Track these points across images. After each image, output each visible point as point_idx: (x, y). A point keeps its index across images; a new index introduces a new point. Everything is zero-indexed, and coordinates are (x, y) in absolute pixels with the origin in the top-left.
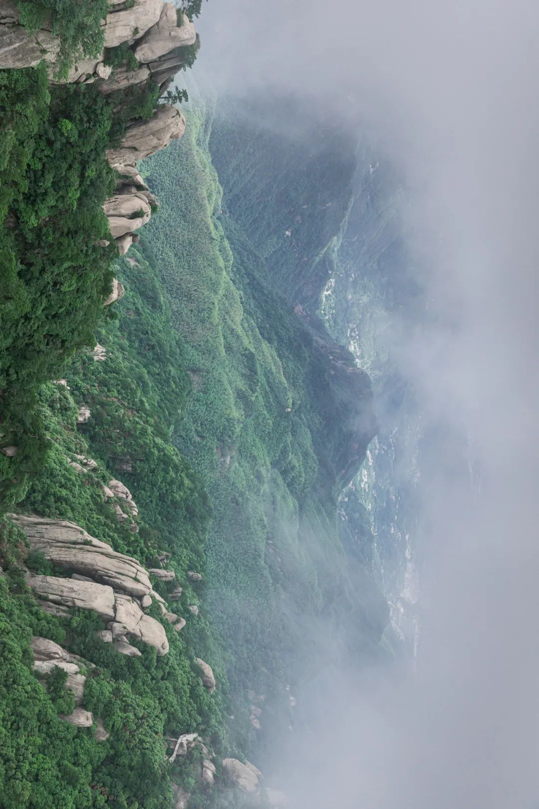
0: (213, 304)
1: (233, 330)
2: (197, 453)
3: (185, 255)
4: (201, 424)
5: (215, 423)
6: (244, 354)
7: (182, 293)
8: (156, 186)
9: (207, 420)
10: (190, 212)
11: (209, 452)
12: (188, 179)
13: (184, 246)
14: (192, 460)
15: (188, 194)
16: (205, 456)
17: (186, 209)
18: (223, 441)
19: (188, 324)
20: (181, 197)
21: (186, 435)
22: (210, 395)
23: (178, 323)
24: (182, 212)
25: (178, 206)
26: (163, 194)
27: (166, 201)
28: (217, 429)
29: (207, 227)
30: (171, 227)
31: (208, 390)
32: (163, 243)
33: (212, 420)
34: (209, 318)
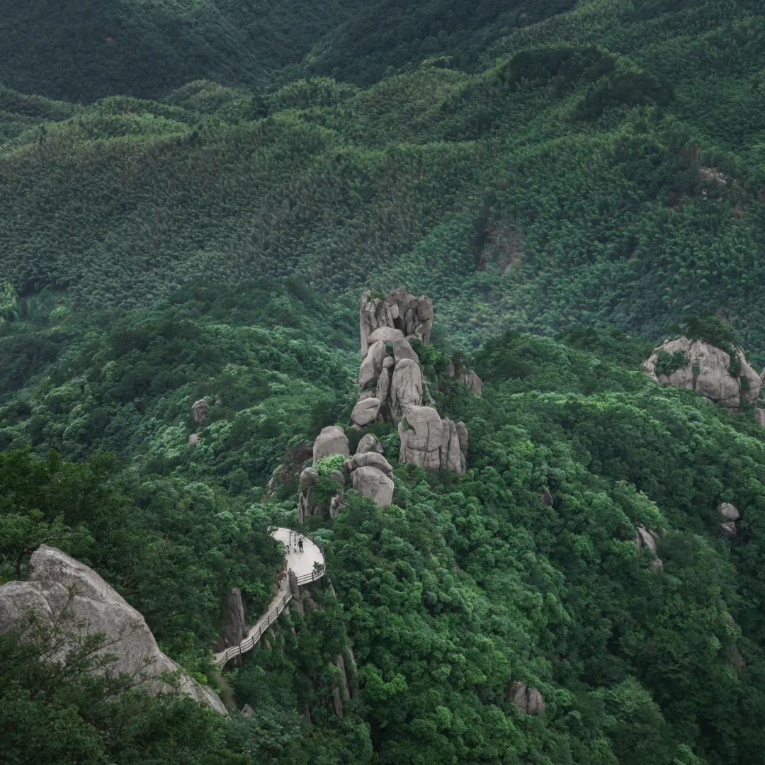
0: (339, 158)
1: (444, 107)
2: (663, 264)
3: (206, 220)
4: (604, 240)
5: (609, 198)
6: (511, 83)
7: (288, 243)
8: (41, 272)
9: (596, 222)
10: (116, 191)
11: (668, 230)
12: (45, 186)
13: (188, 220)
14: (676, 282)
15: (75, 190)
16: (676, 244)
17: (107, 203)
18: (660, 184)
19: (364, 237)
20: (78, 210)
21: (614, 287)
22: (540, 204)
23: (353, 265)
24: (110, 214)
25: (96, 221)
26: (62, 256)
27: (80, 251)
28: (626, 196)
29: (161, 151)
30: (133, 248)
31: (528, 206)
32: (163, 277)
33: (601, 209)
34: (365, 177)
